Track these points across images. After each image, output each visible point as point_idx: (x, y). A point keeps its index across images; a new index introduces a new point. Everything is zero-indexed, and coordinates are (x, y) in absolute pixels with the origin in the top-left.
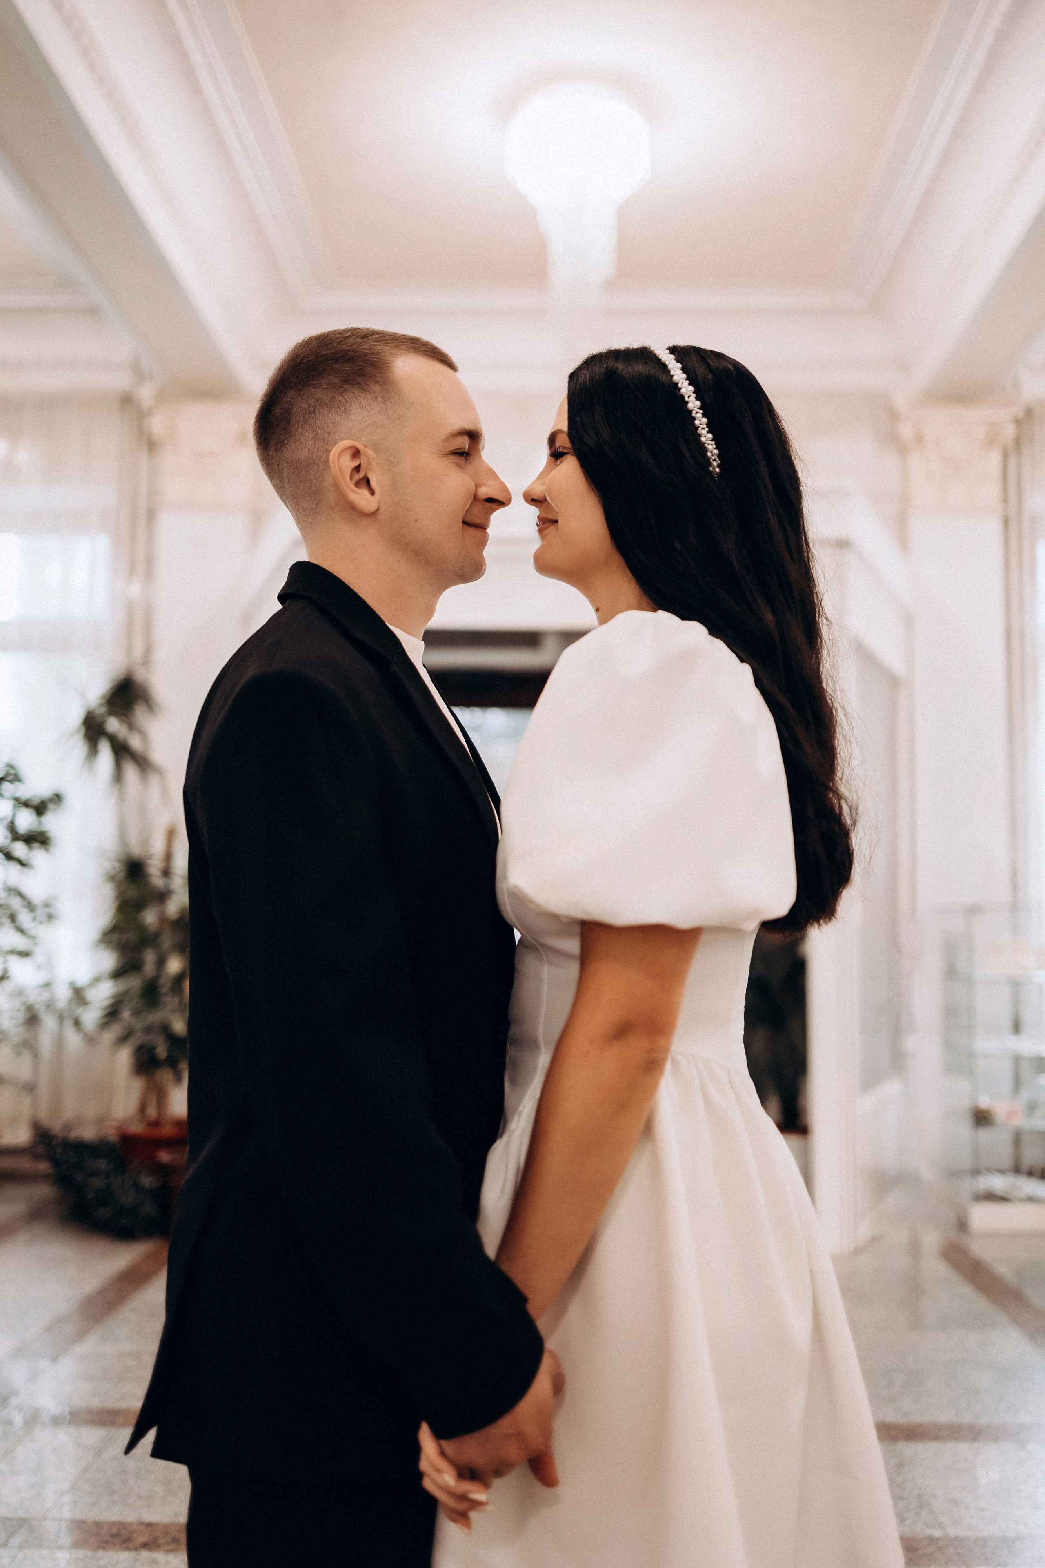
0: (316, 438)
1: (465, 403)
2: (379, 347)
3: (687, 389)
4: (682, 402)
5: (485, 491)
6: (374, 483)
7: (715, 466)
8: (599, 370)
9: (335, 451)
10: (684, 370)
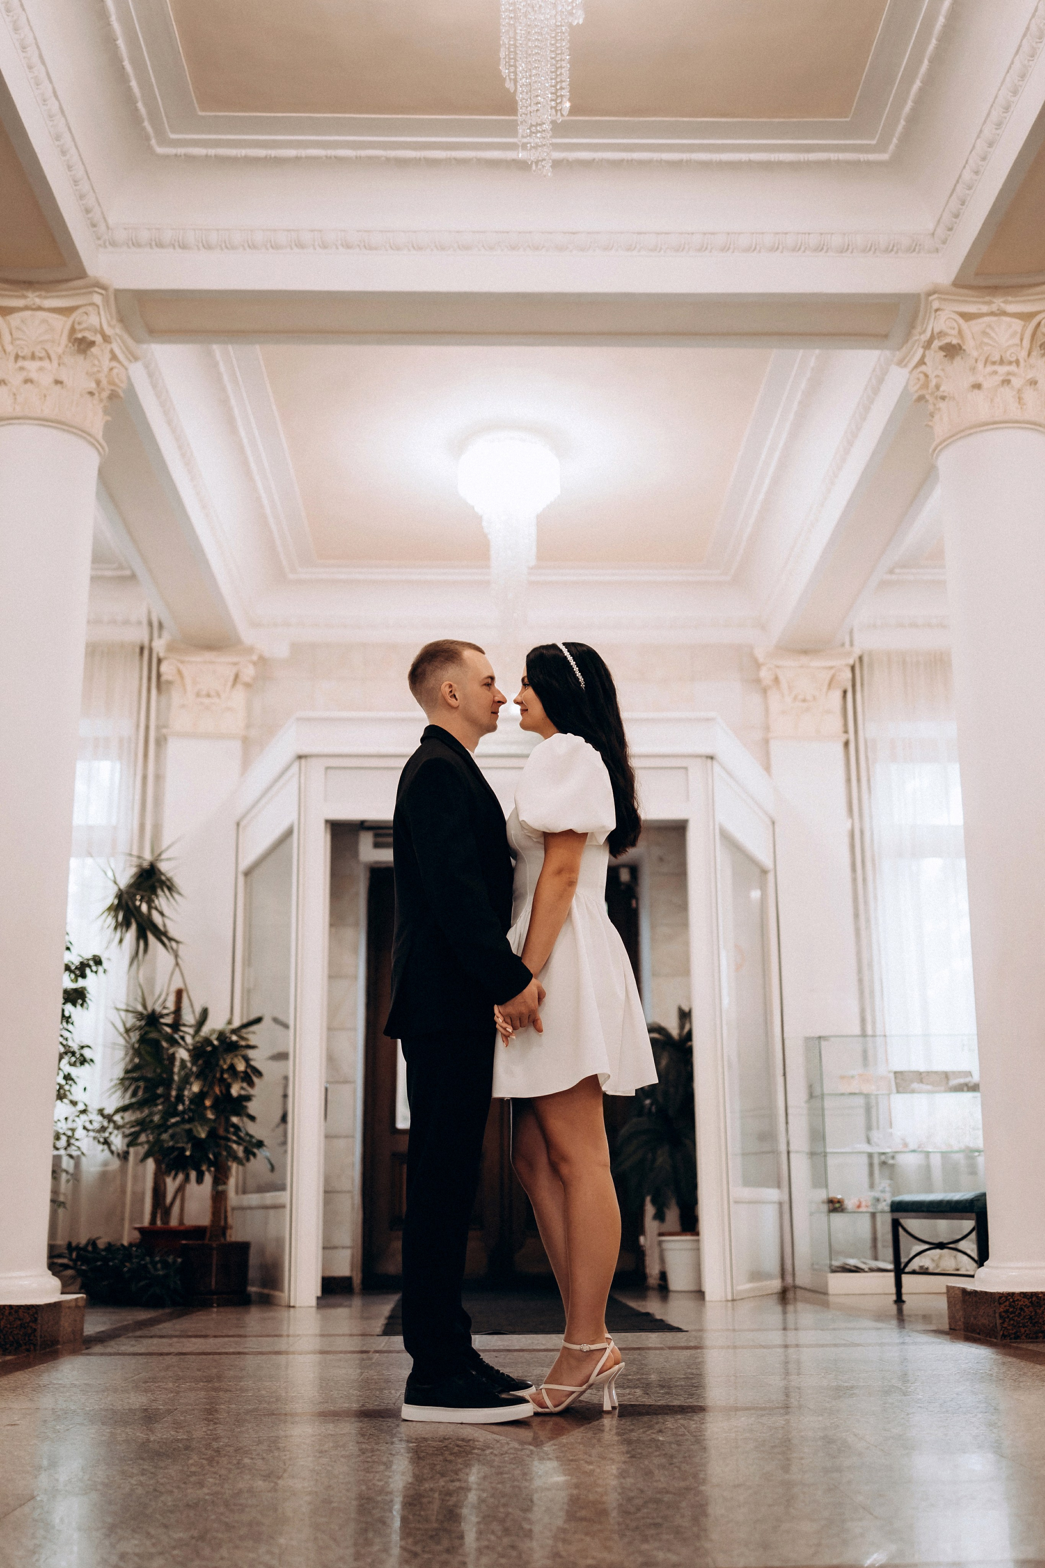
0: (436, 680)
1: (488, 665)
2: (457, 647)
3: (570, 658)
4: (569, 662)
5: (497, 699)
6: (457, 697)
7: (583, 685)
8: (537, 653)
9: (443, 686)
10: (568, 651)
